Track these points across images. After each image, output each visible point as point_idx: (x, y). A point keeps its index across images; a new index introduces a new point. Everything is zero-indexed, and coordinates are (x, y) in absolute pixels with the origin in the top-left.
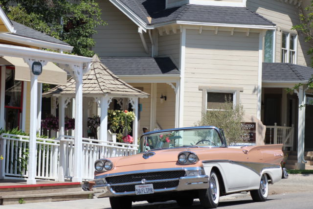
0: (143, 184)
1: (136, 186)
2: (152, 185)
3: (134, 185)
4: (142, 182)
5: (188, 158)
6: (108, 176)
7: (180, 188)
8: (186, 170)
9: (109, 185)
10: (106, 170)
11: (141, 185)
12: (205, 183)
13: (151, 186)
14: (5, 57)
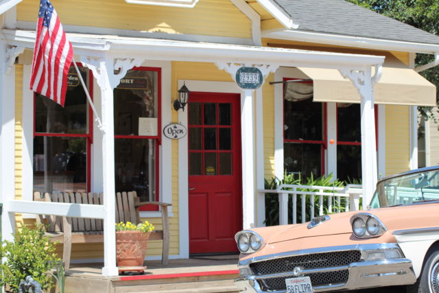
0: (295, 277)
1: (287, 280)
2: (309, 278)
3: (283, 279)
4: (295, 273)
5: (367, 225)
6: (254, 261)
7: (351, 284)
8: (361, 249)
9: (253, 277)
10: (253, 251)
11: (293, 279)
12: (399, 273)
13: (308, 280)
14: (302, 69)
